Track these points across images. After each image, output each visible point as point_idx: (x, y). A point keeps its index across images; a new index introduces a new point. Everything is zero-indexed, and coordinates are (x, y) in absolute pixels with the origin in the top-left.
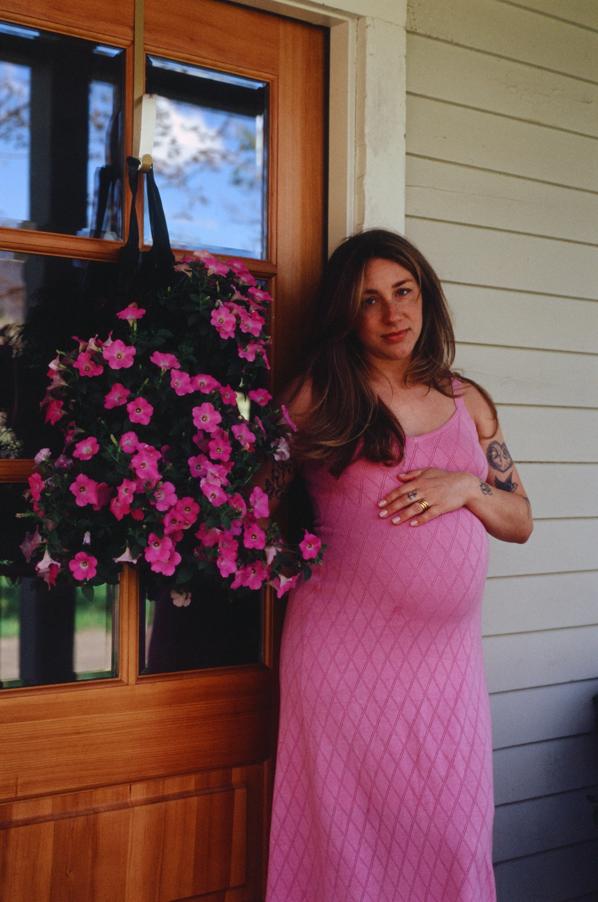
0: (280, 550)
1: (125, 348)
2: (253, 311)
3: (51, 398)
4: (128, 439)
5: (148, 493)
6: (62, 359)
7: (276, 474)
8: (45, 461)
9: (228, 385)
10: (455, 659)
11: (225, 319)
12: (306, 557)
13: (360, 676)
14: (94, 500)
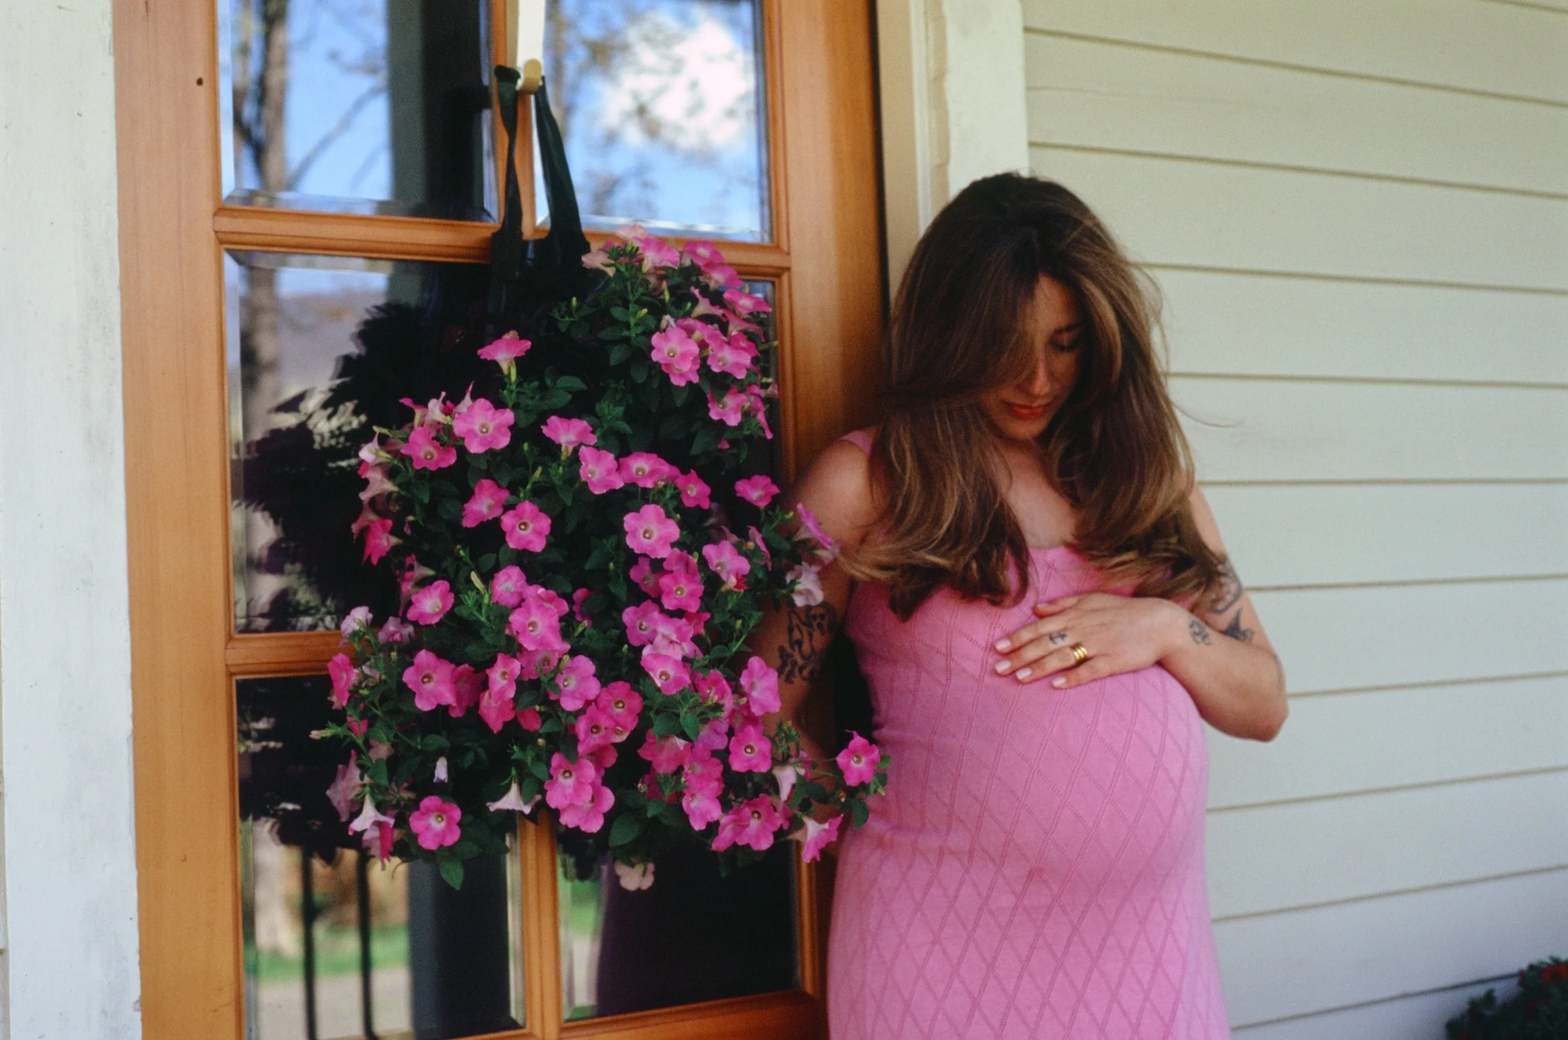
0: (802, 772)
1: (493, 414)
2: (734, 333)
3: (372, 517)
4: (506, 581)
5: (544, 679)
6: (383, 441)
7: (797, 635)
8: (360, 631)
9: (692, 471)
10: (1158, 963)
11: (679, 350)
12: (852, 781)
13: (975, 1005)
14: (449, 699)
